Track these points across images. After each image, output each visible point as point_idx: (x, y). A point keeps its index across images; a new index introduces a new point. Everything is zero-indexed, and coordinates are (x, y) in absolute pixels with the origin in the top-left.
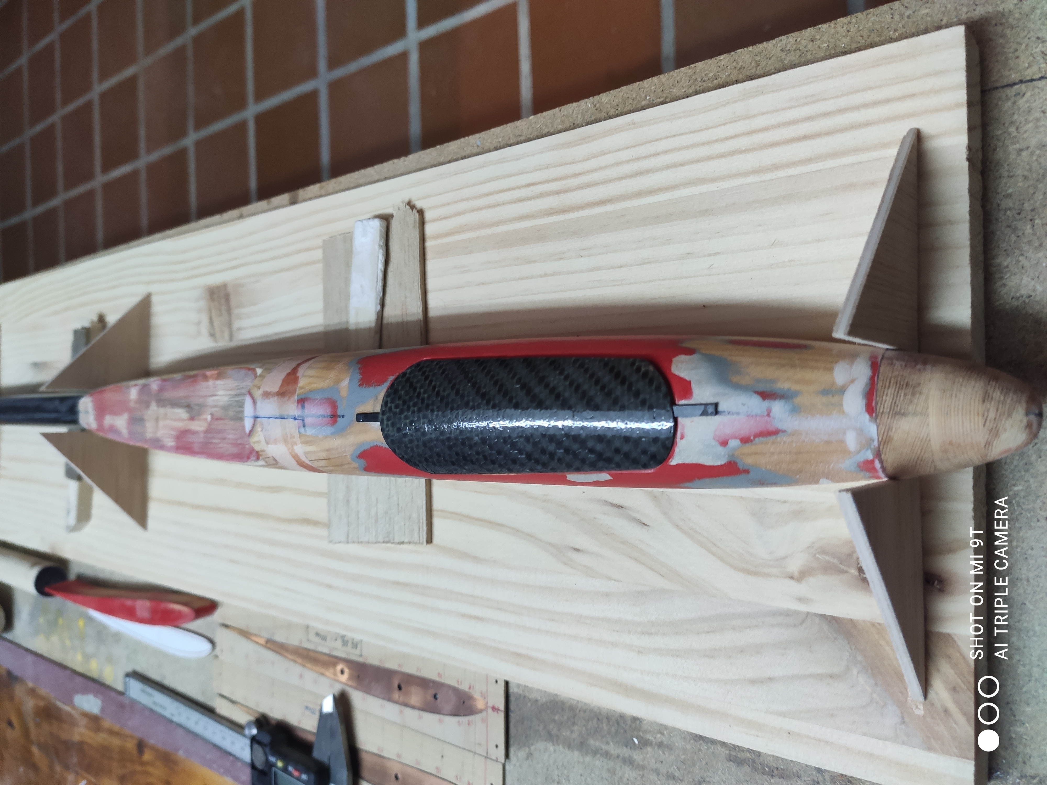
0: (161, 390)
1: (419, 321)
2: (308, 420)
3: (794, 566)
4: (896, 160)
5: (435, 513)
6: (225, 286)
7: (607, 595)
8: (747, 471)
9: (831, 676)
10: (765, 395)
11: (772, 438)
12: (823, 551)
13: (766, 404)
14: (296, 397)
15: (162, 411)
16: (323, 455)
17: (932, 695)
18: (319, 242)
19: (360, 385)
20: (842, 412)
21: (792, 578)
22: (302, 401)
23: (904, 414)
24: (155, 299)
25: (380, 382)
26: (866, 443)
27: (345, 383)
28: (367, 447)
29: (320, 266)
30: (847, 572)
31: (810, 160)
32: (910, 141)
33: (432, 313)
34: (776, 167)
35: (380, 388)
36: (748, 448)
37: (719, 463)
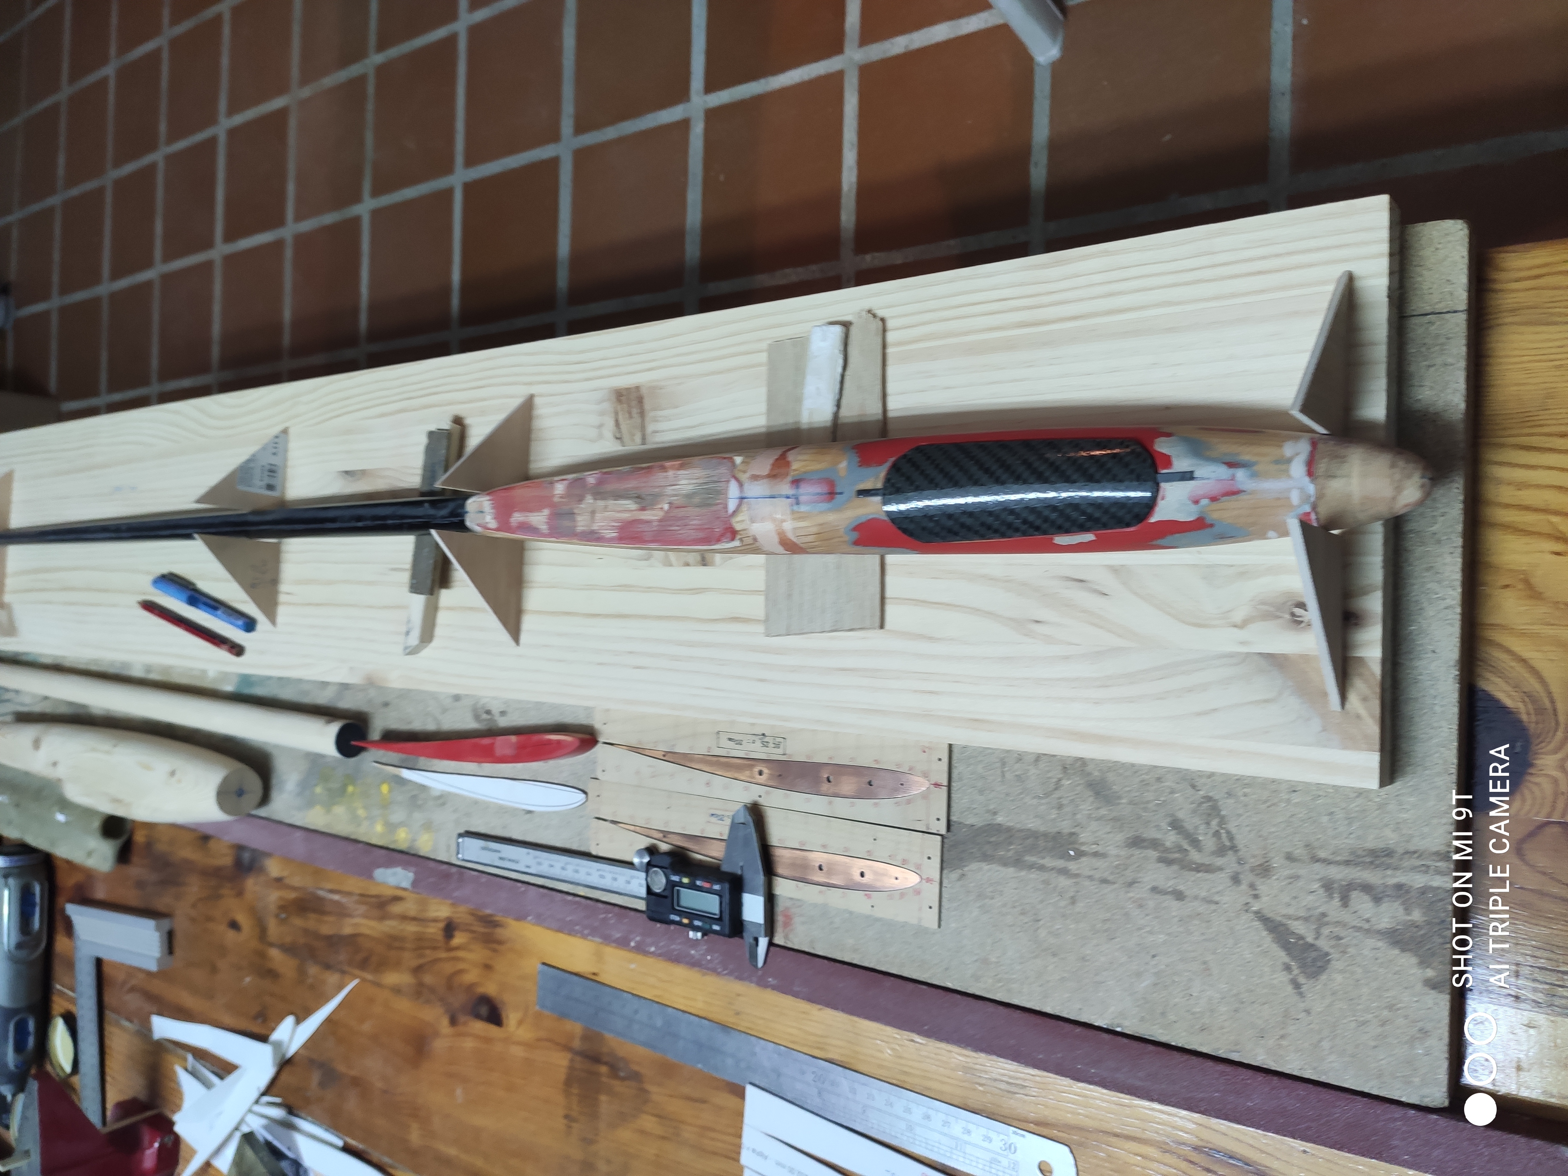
0: (600, 483)
1: (878, 421)
2: (802, 498)
3: (1238, 616)
4: (1334, 294)
5: (887, 601)
6: (637, 388)
7: (1066, 658)
8: (1211, 526)
9: (1266, 701)
10: (1231, 465)
11: (1234, 497)
12: (1263, 603)
13: (1231, 471)
14: (789, 479)
15: (601, 503)
16: (814, 530)
17: (1348, 706)
18: (764, 345)
19: (860, 466)
20: (1289, 477)
21: (1235, 626)
22: (796, 482)
23: (1334, 477)
24: (537, 401)
25: (880, 463)
26: (1305, 499)
27: (843, 465)
28: (863, 520)
29: (764, 369)
30: (1281, 617)
31: (1262, 291)
32: (1345, 280)
33: (890, 414)
34: (1233, 295)
35: (881, 467)
36: (1216, 505)
37: (1192, 519)
